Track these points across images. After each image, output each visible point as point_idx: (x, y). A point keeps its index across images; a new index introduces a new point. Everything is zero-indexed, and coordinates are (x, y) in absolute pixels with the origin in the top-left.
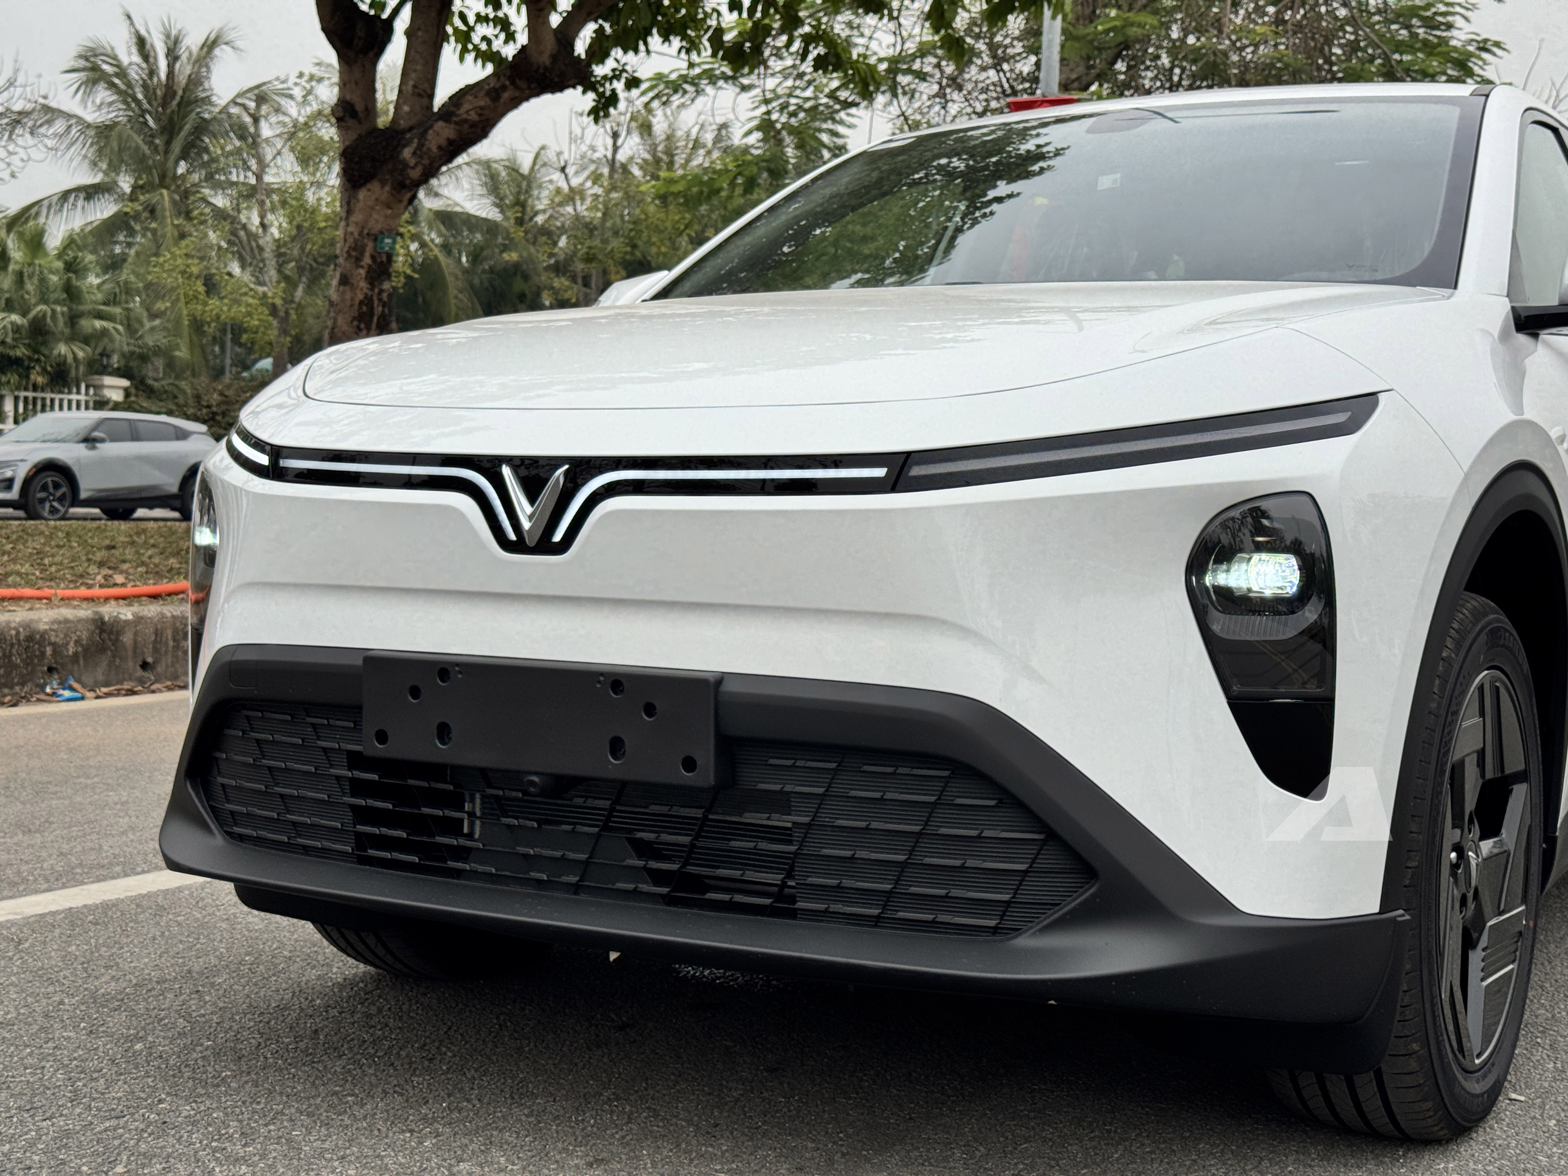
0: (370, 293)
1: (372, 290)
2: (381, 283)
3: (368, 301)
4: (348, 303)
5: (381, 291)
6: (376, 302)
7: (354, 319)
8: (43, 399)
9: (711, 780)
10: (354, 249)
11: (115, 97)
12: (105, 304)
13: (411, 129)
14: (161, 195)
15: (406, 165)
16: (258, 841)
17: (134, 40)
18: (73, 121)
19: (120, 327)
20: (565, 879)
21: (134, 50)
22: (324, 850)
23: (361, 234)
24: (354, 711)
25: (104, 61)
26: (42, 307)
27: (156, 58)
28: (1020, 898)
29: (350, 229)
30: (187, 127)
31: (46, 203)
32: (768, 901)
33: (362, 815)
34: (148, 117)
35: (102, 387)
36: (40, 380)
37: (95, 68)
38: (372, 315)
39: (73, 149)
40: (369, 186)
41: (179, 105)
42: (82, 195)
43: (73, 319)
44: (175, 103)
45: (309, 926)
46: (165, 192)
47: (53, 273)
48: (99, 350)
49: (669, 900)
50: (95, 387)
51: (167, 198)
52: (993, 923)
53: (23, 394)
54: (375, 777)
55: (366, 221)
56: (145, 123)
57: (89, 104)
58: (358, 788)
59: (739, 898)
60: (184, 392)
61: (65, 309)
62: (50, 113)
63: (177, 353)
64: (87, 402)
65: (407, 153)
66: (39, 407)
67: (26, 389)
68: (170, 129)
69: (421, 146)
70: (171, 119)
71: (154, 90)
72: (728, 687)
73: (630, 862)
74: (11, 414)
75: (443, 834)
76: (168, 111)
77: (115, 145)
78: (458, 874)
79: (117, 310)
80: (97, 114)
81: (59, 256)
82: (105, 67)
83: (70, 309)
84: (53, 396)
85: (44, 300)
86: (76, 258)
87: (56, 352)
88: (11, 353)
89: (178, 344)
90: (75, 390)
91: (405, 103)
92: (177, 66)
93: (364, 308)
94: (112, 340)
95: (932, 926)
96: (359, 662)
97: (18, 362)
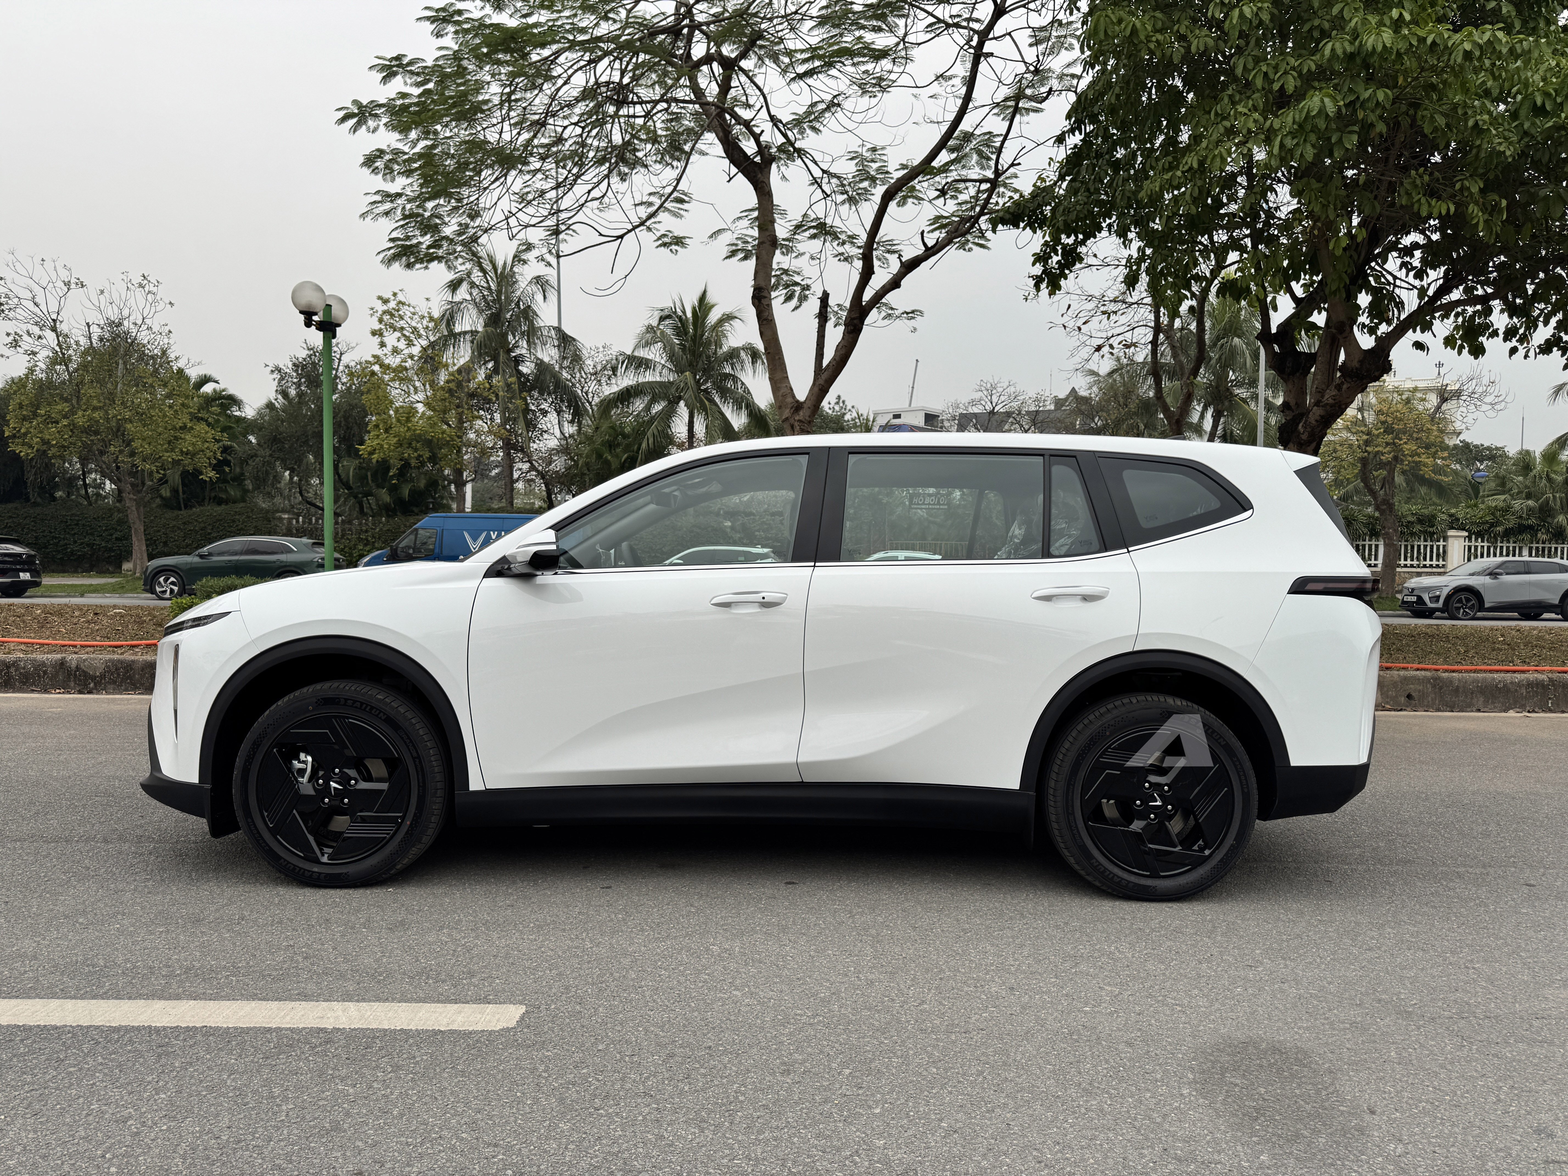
26: (1549, 495)
65: (1300, 426)
97: (1530, 527)
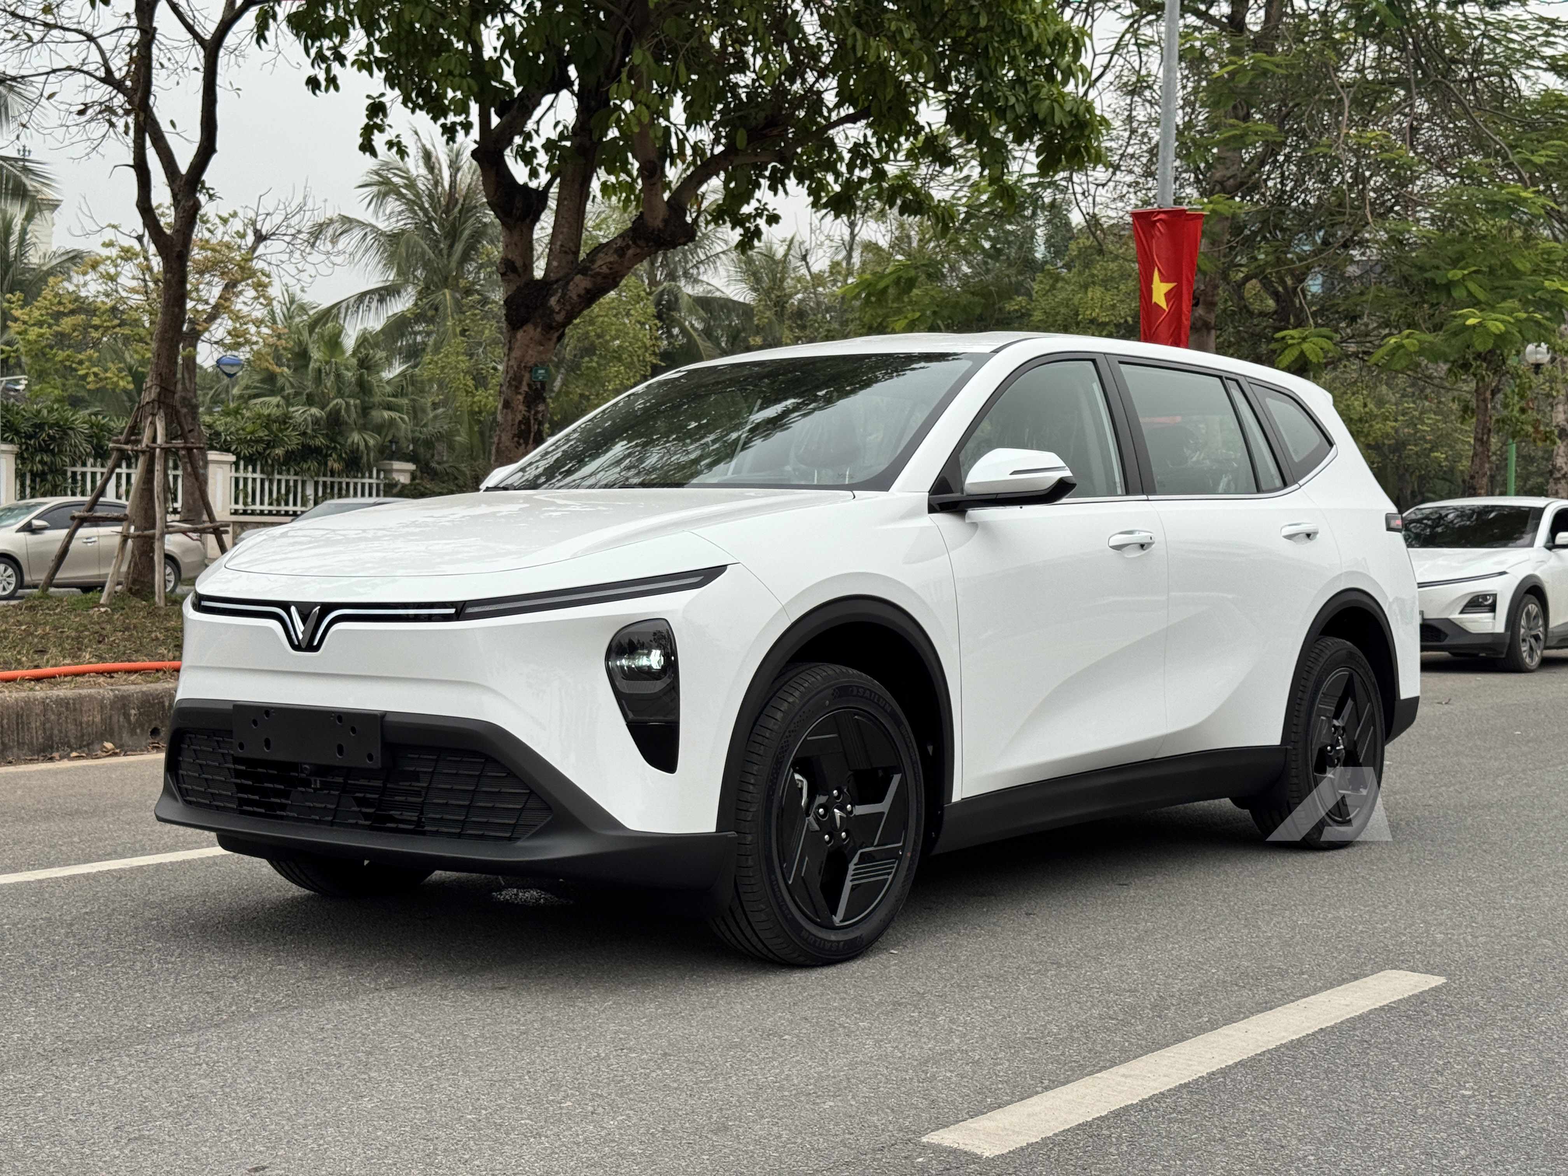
0: (527, 414)
1: (529, 411)
2: (536, 406)
3: (526, 421)
4: (510, 423)
5: (537, 412)
6: (532, 422)
7: (514, 436)
8: (340, 483)
9: (380, 766)
10: (514, 379)
11: (403, 207)
12: (393, 396)
13: (557, 281)
14: (444, 294)
15: (552, 311)
16: (198, 804)
17: (421, 154)
18: (368, 229)
19: (406, 417)
20: (327, 818)
21: (421, 163)
22: (225, 807)
23: (519, 366)
24: (229, 733)
25: (395, 174)
26: (339, 400)
27: (440, 170)
28: (520, 822)
29: (511, 363)
30: (467, 233)
31: (344, 305)
32: (412, 827)
33: (241, 788)
34: (434, 224)
35: (391, 471)
36: (336, 466)
37: (386, 182)
38: (529, 433)
39: (368, 255)
40: (525, 328)
41: (460, 211)
42: (376, 297)
43: (365, 410)
44: (457, 210)
45: (265, 862)
46: (447, 291)
47: (347, 369)
48: (389, 438)
49: (371, 828)
50: (385, 471)
51: (448, 297)
52: (508, 835)
53: (322, 479)
54: (244, 768)
55: (524, 356)
56: (431, 229)
57: (380, 214)
58: (238, 774)
59: (401, 826)
60: (464, 474)
61: (358, 401)
62: (348, 223)
63: (458, 438)
64: (378, 485)
65: (553, 301)
66: (336, 490)
67: (325, 475)
68: (452, 234)
69: (564, 295)
70: (453, 225)
71: (439, 198)
72: (387, 718)
73: (354, 809)
74: (312, 497)
75: (275, 797)
76: (451, 218)
77: (403, 250)
78: (282, 818)
79: (404, 401)
80: (387, 223)
81: (354, 354)
82: (395, 180)
83: (363, 402)
84: (348, 480)
85: (340, 393)
86: (367, 355)
87: (350, 441)
88: (311, 443)
89: (458, 430)
90: (367, 475)
91: (554, 259)
92: (459, 175)
93: (523, 427)
94: (398, 429)
95: (482, 837)
96: (231, 707)
97: (317, 450)
